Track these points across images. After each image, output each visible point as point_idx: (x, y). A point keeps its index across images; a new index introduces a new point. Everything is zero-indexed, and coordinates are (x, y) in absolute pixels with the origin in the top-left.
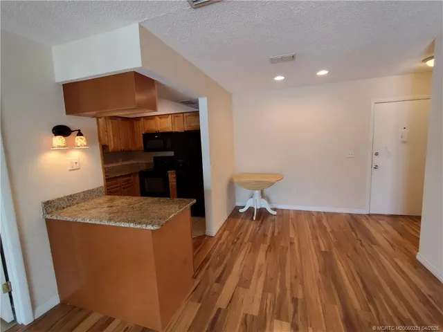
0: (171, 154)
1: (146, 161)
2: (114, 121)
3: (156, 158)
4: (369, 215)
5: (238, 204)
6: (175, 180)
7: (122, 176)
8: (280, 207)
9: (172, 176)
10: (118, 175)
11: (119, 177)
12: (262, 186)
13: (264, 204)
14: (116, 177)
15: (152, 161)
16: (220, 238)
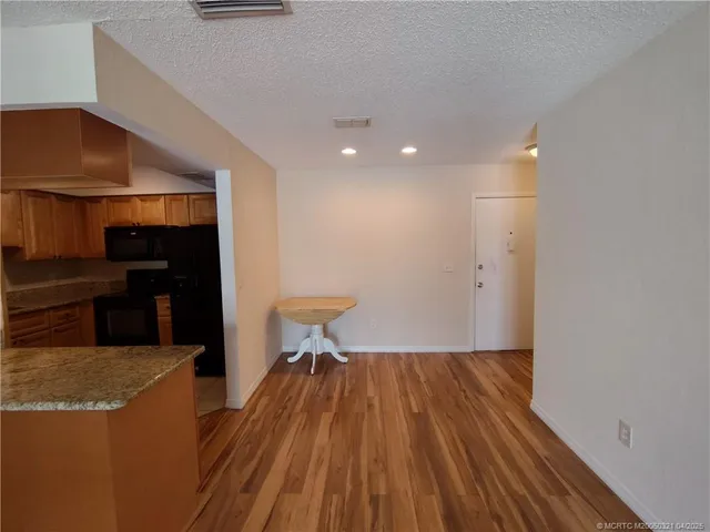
0: (163, 265)
1: (110, 278)
2: (39, 200)
3: (131, 273)
4: (475, 353)
5: (286, 349)
6: (169, 312)
7: (55, 308)
8: (353, 349)
9: (163, 305)
10: (44, 307)
11: (48, 309)
12: (325, 318)
13: (328, 347)
14: (41, 311)
15: (123, 277)
16: (253, 410)
